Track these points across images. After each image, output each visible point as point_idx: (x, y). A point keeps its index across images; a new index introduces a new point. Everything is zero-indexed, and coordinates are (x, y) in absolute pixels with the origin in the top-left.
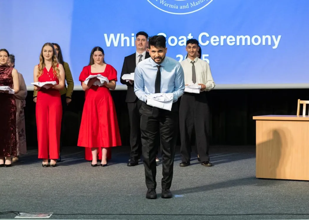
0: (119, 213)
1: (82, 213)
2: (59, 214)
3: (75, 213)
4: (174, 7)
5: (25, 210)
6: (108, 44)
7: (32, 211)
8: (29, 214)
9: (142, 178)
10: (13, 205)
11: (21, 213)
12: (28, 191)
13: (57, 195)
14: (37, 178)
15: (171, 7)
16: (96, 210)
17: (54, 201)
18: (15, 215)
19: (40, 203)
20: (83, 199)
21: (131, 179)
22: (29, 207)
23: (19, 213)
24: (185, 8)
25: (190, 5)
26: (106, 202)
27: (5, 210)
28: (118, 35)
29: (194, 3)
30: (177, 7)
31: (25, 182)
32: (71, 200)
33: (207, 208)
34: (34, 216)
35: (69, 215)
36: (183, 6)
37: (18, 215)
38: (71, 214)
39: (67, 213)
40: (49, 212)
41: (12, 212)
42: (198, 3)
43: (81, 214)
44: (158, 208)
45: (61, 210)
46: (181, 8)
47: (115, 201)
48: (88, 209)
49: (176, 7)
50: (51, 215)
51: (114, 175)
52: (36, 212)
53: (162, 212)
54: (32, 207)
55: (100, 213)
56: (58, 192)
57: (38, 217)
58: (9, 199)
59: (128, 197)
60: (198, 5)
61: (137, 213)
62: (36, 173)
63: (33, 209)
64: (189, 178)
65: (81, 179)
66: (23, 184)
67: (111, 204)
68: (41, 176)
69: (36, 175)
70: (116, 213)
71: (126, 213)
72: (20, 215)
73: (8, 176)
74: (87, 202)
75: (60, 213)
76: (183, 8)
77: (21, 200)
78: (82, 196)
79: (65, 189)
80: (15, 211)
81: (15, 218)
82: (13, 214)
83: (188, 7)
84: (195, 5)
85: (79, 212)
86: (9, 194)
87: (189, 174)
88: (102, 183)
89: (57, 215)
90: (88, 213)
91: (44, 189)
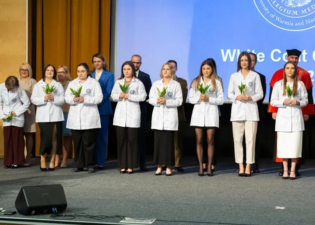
0: (218, 222)
1: (184, 221)
2: (161, 221)
3: (177, 220)
4: (289, 24)
5: (131, 215)
6: (225, 59)
7: (137, 216)
8: (133, 219)
9: (248, 189)
10: (121, 210)
11: (126, 218)
12: (137, 197)
13: (164, 202)
14: (149, 185)
15: (287, 24)
16: (197, 218)
17: (160, 207)
18: (121, 219)
19: (146, 209)
20: (188, 207)
21: (238, 189)
22: (135, 212)
23: (124, 218)
24: (300, 25)
25: (305, 22)
26: (209, 210)
27: (112, 214)
28: (235, 51)
29: (309, 20)
30: (293, 24)
31: (137, 189)
32: (176, 208)
33: (305, 221)
34: (138, 222)
35: (171, 222)
36: (298, 23)
37: (123, 219)
38: (173, 220)
39: (169, 220)
40: (153, 218)
41: (118, 216)
42: (313, 20)
43: (182, 221)
44: (257, 218)
45: (165, 217)
46: (296, 25)
47: (217, 210)
48: (190, 217)
49: (291, 24)
50: (154, 221)
51: (222, 185)
52: (140, 217)
53: (260, 223)
54: (138, 212)
55: (201, 221)
56: (165, 199)
57: (142, 222)
58: (119, 204)
59: (231, 206)
60: (313, 22)
61: (236, 223)
62: (149, 181)
63: (138, 214)
64: (294, 190)
65: (190, 188)
66: (134, 190)
67: (212, 213)
68: (153, 184)
69: (149, 183)
70: (215, 222)
71: (225, 222)
72: (125, 220)
73: (123, 182)
74: (190, 210)
75: (163, 219)
76: (298, 25)
77: (129, 205)
78: (187, 204)
79: (173, 196)
80: (121, 215)
81: (120, 222)
82: (118, 218)
83: (303, 24)
84: (310, 22)
85: (181, 219)
86: (120, 199)
87: (295, 186)
88: (209, 192)
89: (159, 221)
90: (189, 221)
91: (154, 196)
